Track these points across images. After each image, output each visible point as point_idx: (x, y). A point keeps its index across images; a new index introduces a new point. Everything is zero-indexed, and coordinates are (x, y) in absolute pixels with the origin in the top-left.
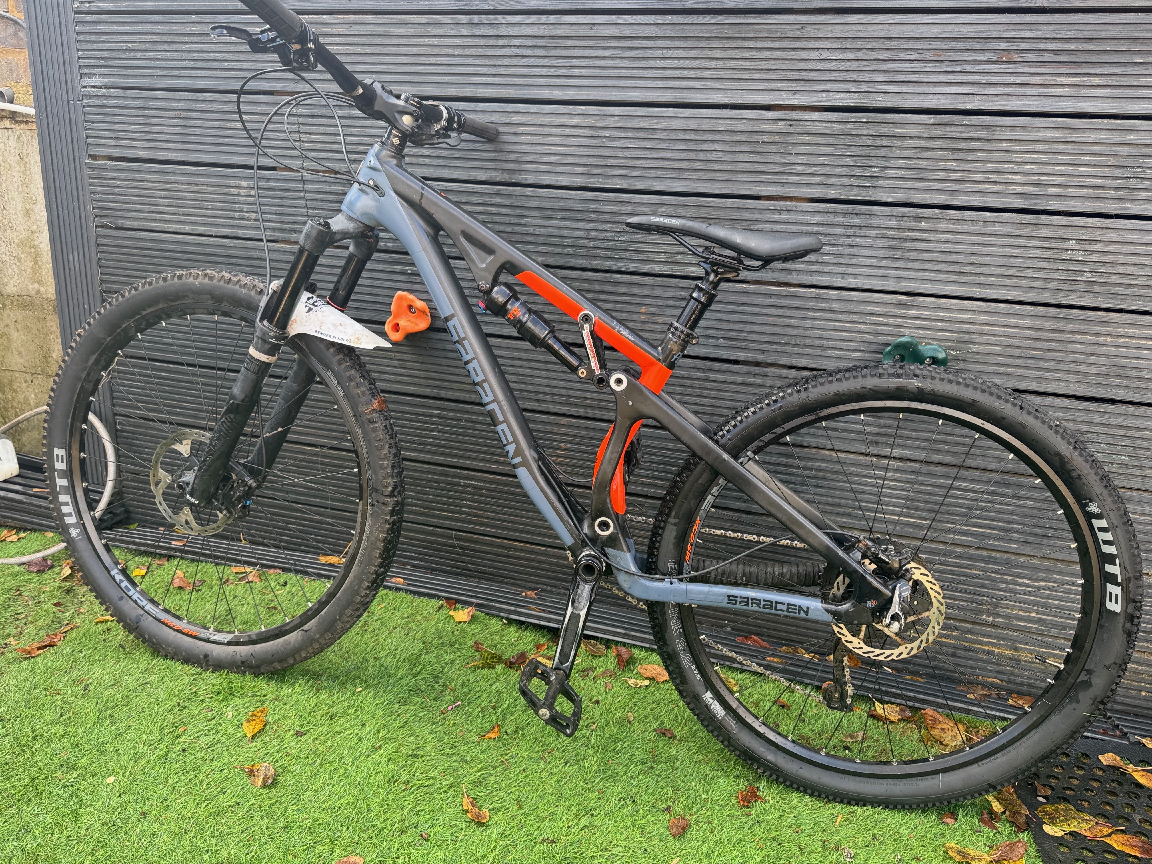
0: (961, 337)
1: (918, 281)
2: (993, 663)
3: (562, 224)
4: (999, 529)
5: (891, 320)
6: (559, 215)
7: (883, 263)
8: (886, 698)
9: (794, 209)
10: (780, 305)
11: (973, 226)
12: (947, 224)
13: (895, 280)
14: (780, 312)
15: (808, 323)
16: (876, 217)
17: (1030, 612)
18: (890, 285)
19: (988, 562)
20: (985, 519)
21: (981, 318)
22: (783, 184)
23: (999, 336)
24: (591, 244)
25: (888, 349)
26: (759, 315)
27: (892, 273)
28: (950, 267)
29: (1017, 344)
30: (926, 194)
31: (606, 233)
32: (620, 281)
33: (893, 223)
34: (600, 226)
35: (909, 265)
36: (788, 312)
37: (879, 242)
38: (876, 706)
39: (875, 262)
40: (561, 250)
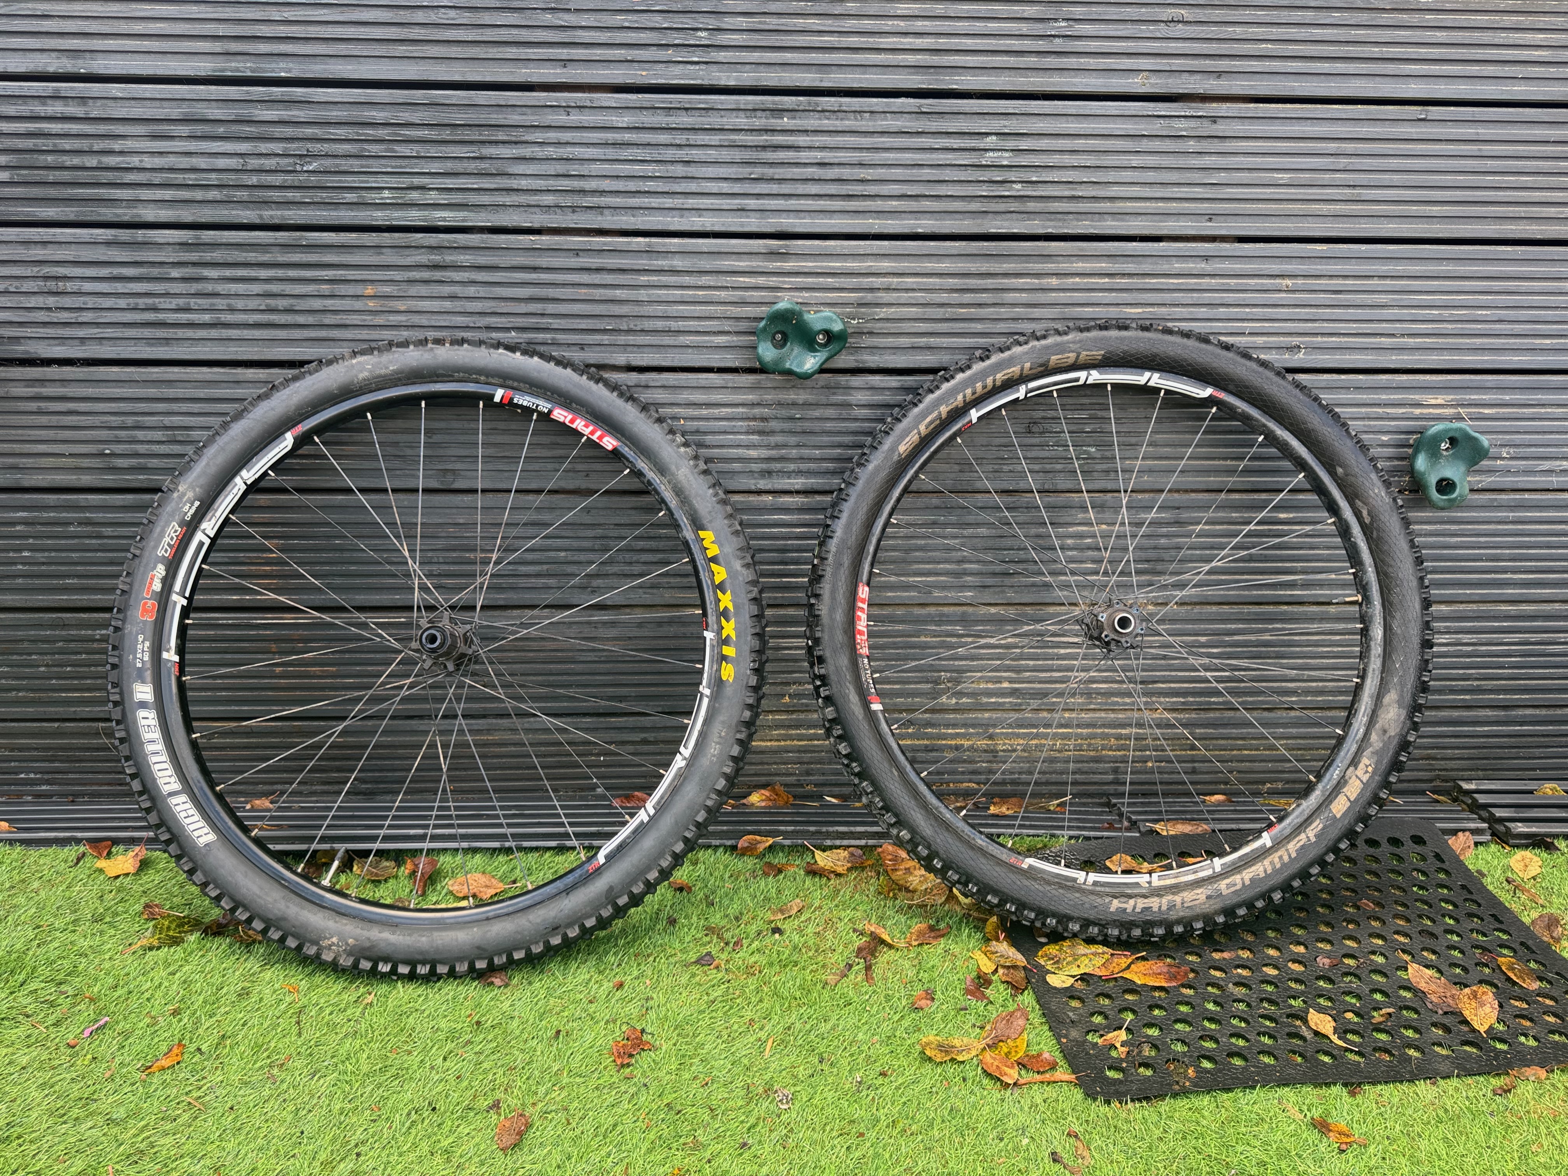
0: (863, 298)
1: (792, 214)
2: (965, 761)
3: (193, 146)
4: (946, 573)
5: (761, 281)
6: (184, 130)
7: (737, 188)
8: (828, 843)
9: (588, 104)
10: (594, 266)
11: (856, 119)
12: (820, 119)
13: (758, 215)
14: (597, 278)
15: (643, 295)
16: (715, 112)
17: (1000, 682)
18: (752, 224)
19: (939, 623)
20: (928, 563)
21: (886, 265)
22: (565, 62)
23: (913, 290)
24: (254, 180)
25: (762, 324)
26: (564, 285)
27: (752, 203)
28: (832, 189)
29: (938, 301)
30: (783, 71)
31: (277, 159)
32: (319, 242)
33: (741, 121)
34: (264, 147)
35: (774, 188)
36: (609, 279)
37: (726, 155)
38: (817, 856)
39: (725, 187)
40: (199, 195)
